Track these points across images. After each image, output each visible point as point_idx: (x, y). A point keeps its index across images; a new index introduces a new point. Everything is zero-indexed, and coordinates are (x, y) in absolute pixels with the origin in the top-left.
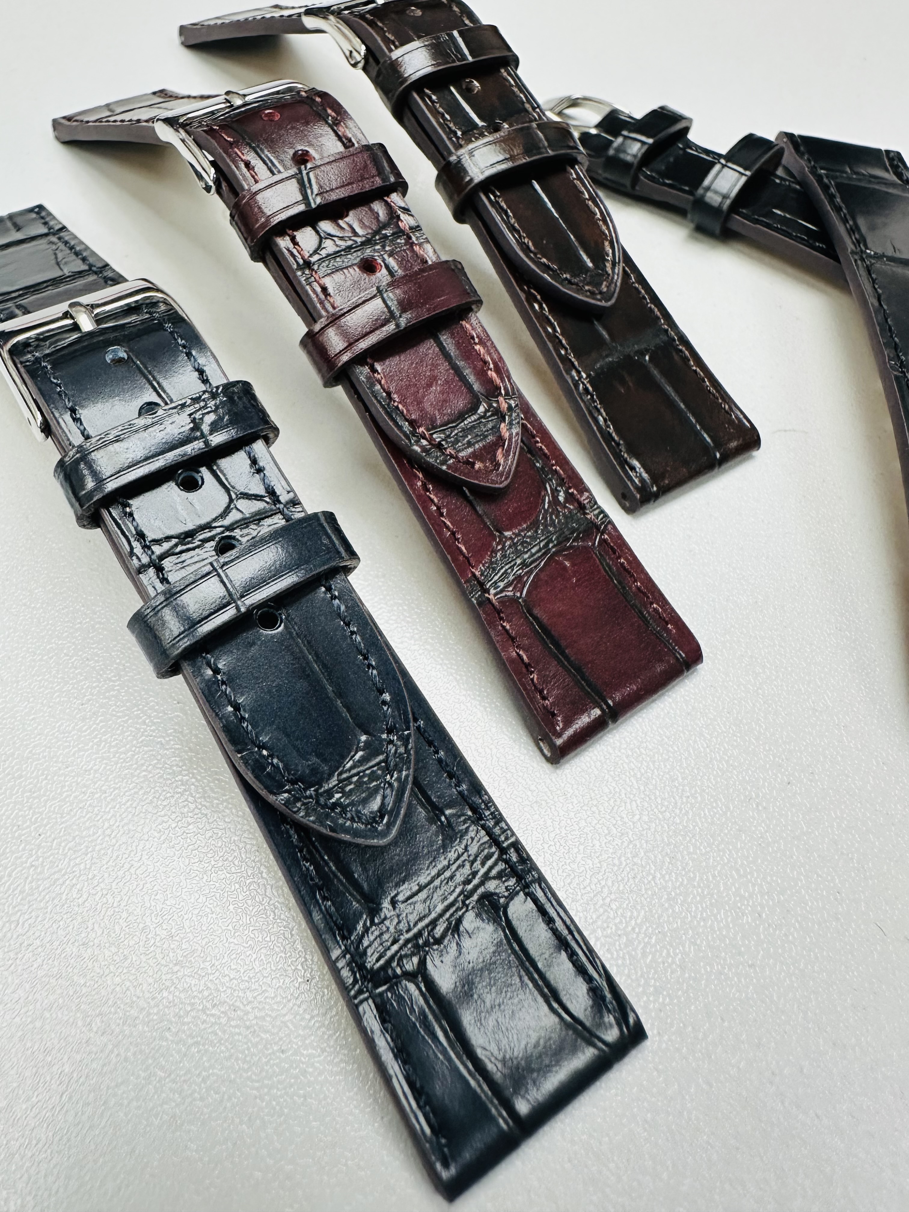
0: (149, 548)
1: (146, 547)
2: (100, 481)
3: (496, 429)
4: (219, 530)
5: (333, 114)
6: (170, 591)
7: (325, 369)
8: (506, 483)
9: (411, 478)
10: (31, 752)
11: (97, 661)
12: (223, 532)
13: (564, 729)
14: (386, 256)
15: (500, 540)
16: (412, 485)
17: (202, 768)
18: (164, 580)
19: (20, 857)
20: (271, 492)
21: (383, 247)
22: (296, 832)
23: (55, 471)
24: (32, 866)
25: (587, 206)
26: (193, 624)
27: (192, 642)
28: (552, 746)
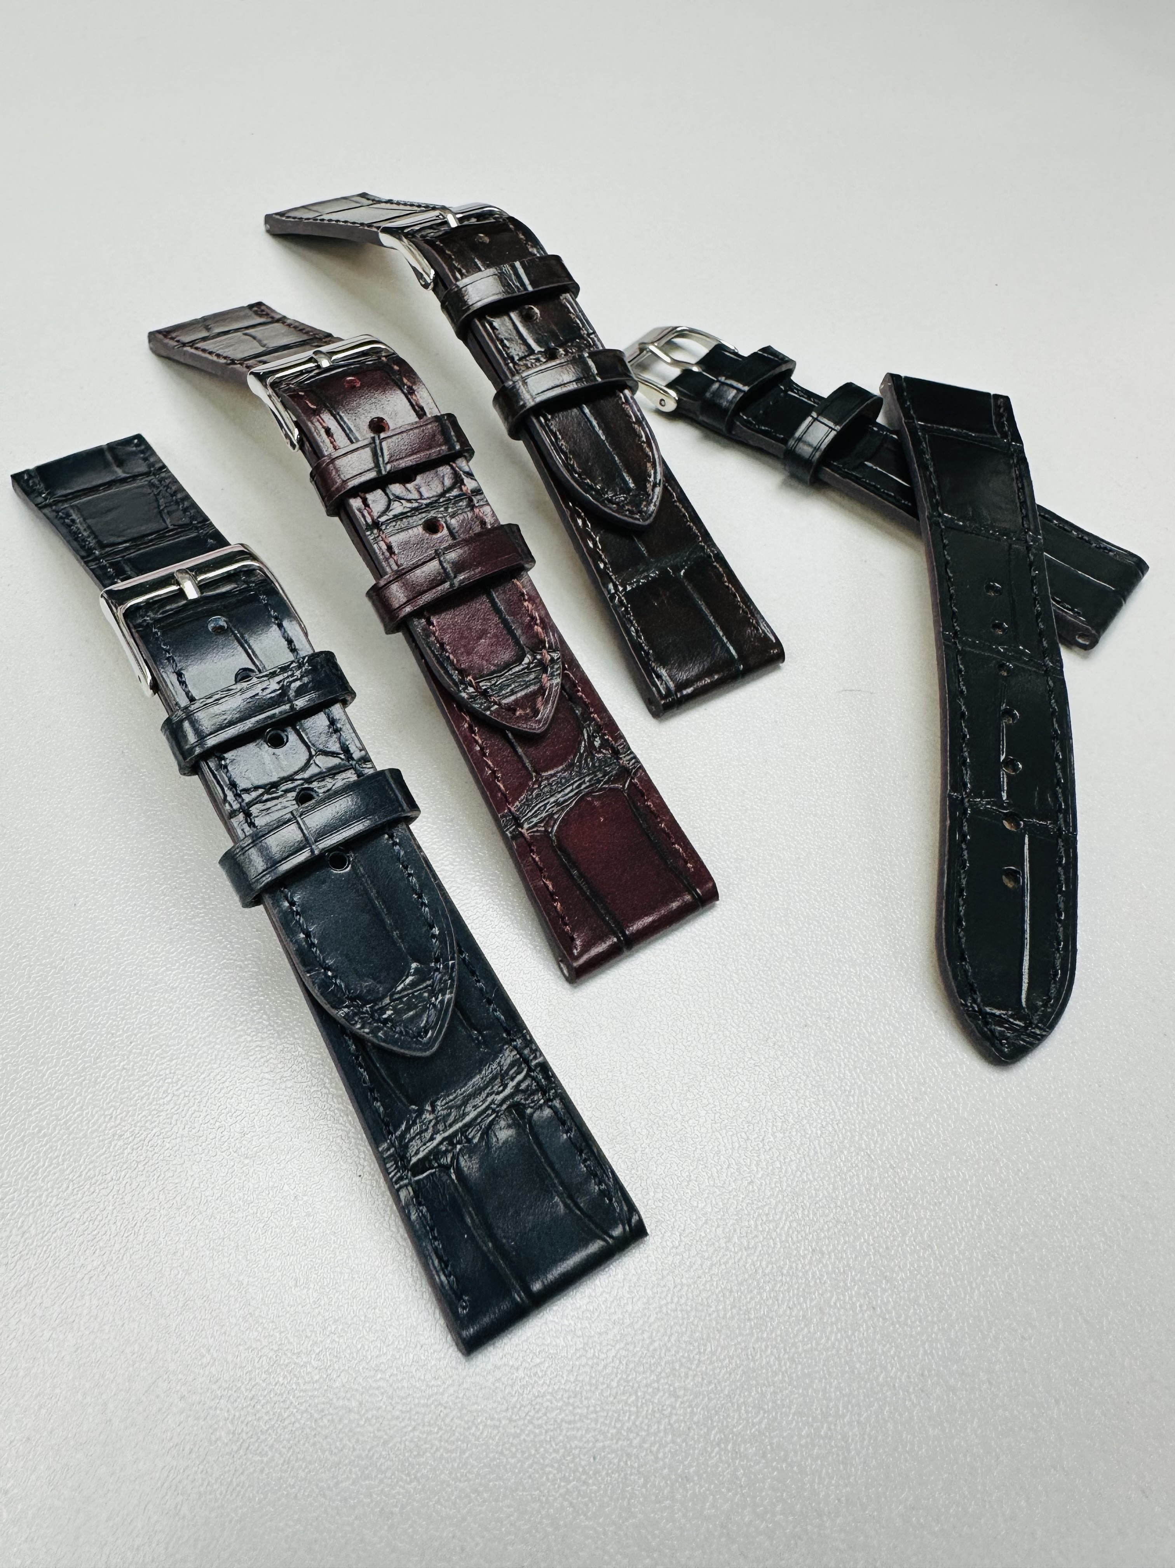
0: (240, 796)
1: (237, 796)
2: (201, 737)
3: (538, 679)
4: (299, 782)
5: (409, 384)
6: (256, 835)
7: (387, 620)
8: (543, 729)
9: (459, 720)
10: (123, 970)
11: (185, 890)
12: (302, 784)
13: (581, 954)
14: (448, 519)
15: (537, 780)
16: (458, 728)
17: (276, 990)
18: (252, 824)
19: (114, 1061)
20: (346, 750)
21: (446, 509)
22: (355, 1043)
23: (163, 727)
24: (124, 1069)
25: (634, 429)
26: (273, 863)
27: (274, 878)
28: (569, 967)
